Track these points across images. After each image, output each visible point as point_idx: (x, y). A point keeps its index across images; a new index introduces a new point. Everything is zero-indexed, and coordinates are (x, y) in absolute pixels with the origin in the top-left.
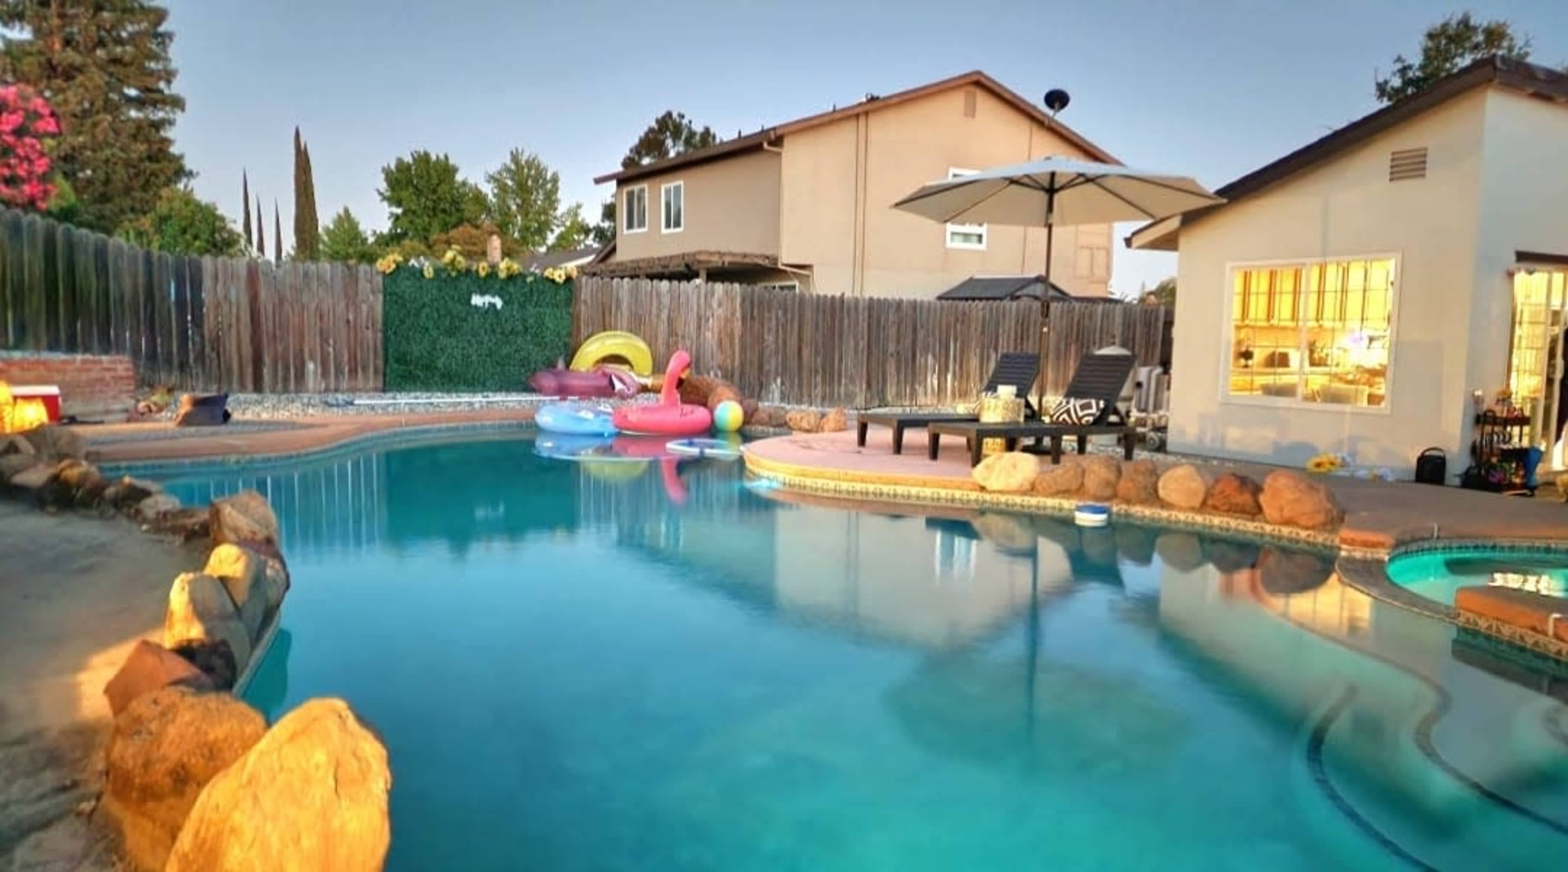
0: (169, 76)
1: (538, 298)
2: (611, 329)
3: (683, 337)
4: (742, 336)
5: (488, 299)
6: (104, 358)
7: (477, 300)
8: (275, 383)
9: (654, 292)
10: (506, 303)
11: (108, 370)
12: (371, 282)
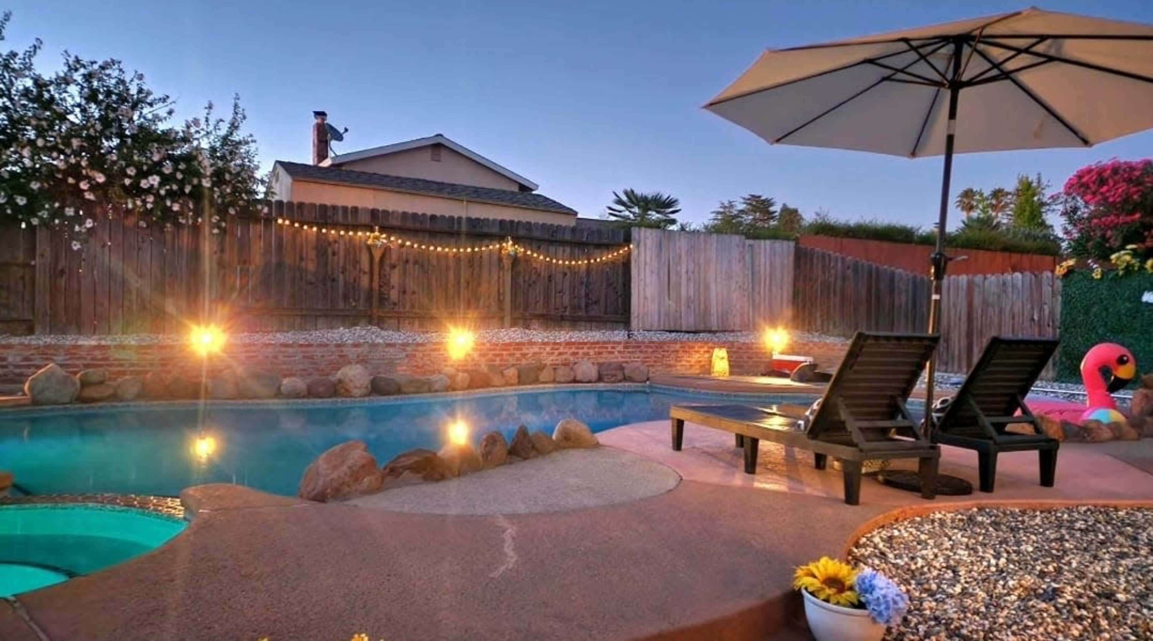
12: (1052, 286)
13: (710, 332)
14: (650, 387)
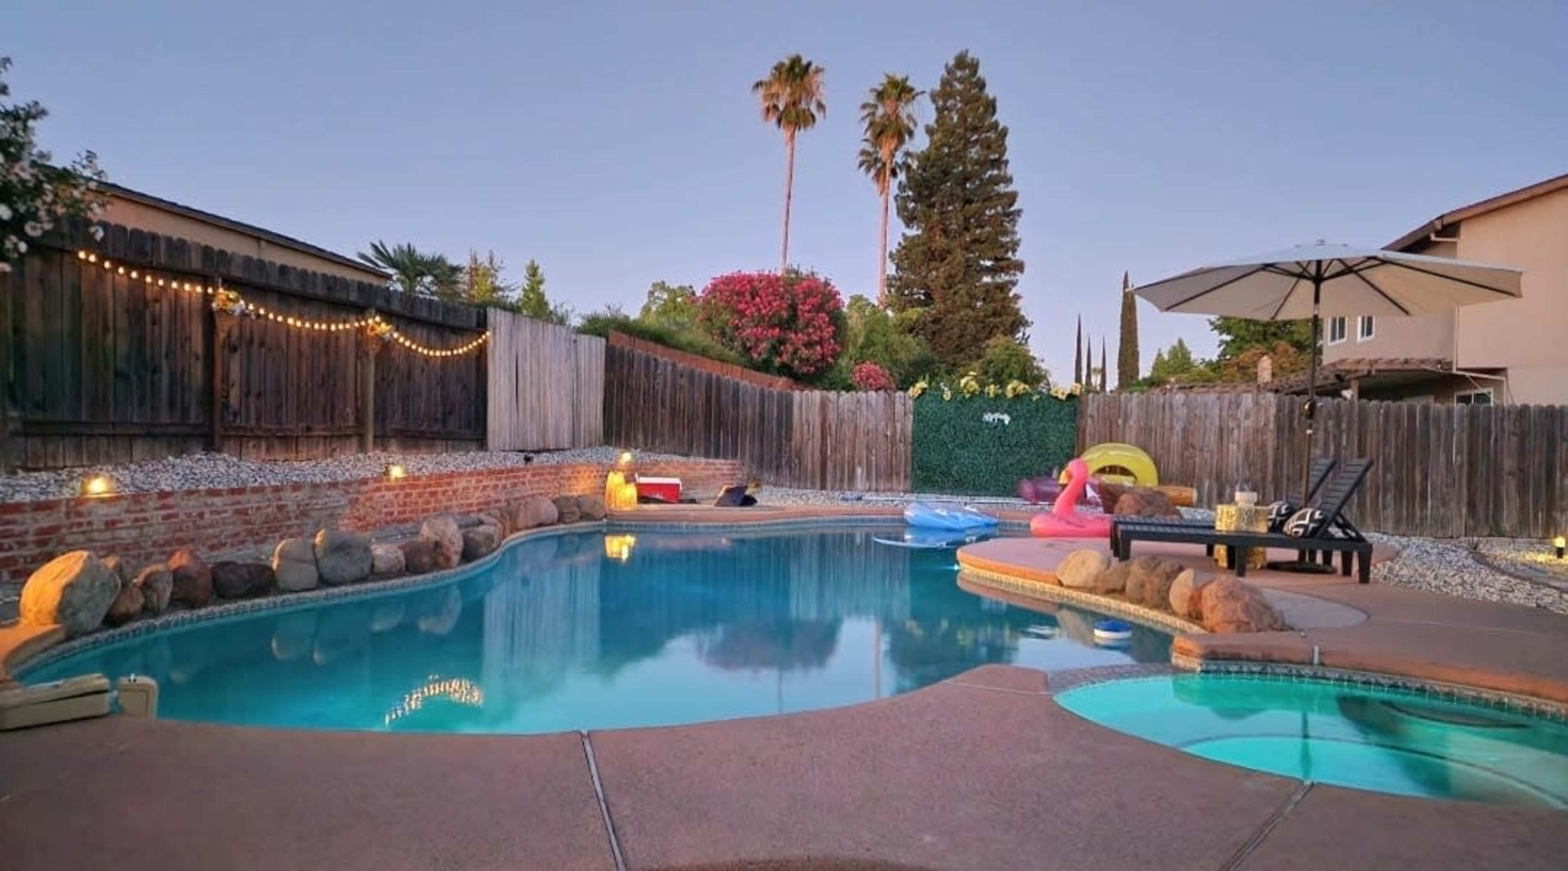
0: (1015, 245)
1: (1043, 414)
2: (1117, 441)
3: (1201, 450)
4: (1278, 449)
5: (997, 416)
6: (717, 461)
7: (988, 417)
8: (835, 482)
9: (1167, 405)
10: (1013, 419)
11: (717, 469)
12: (904, 405)
13: (548, 451)
14: (609, 525)
